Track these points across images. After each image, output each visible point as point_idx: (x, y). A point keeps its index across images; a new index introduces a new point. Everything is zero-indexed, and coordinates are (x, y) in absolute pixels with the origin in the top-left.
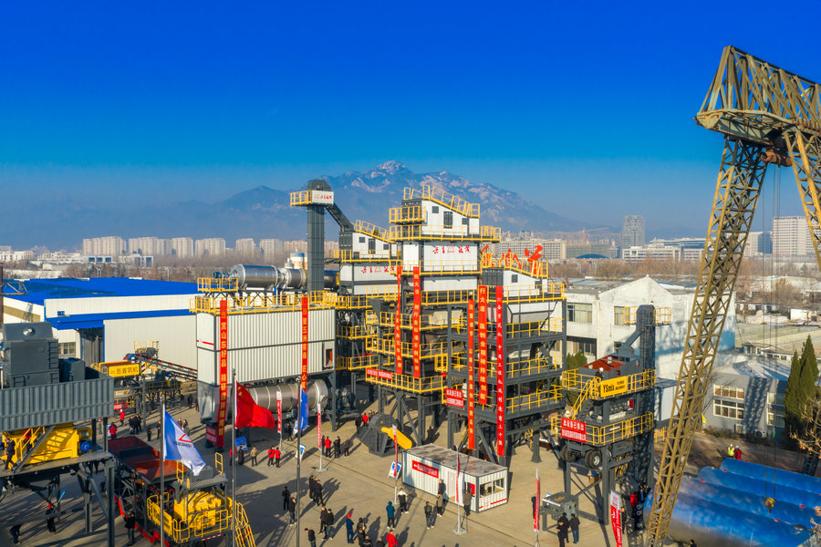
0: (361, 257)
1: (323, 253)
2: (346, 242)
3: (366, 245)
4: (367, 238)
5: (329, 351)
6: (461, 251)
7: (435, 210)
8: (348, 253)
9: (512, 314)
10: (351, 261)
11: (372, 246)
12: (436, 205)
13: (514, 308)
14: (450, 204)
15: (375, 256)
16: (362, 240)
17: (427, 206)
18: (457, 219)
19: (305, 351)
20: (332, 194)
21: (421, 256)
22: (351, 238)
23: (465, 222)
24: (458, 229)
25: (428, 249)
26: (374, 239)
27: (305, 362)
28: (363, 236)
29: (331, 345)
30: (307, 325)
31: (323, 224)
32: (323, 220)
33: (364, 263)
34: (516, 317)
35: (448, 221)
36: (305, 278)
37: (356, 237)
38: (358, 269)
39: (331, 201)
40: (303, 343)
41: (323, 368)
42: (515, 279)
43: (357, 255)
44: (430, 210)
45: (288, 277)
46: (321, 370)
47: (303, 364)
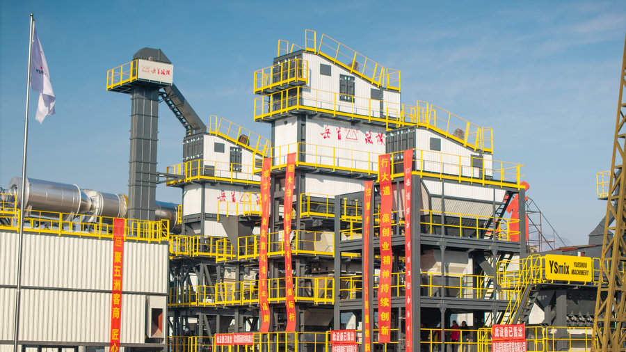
0: (217, 174)
1: (154, 164)
2: (193, 150)
3: (226, 156)
4: (228, 146)
5: (157, 312)
6: (368, 140)
7: (325, 70)
8: (195, 165)
9: (430, 196)
10: (199, 177)
11: (236, 159)
12: (327, 63)
13: (433, 187)
14: (350, 65)
15: (240, 176)
16: (219, 148)
17: (312, 63)
18: (362, 89)
19: (117, 306)
20: (170, 67)
21: (302, 139)
22: (201, 143)
23: (377, 94)
24: (363, 105)
25: (312, 127)
26: (240, 148)
27: (116, 323)
28: (221, 141)
29: (161, 303)
30: (121, 264)
31: (156, 117)
32: (156, 109)
33: (223, 184)
34: (436, 203)
35: (347, 89)
36: (125, 207)
37: (209, 142)
38: (212, 193)
39: (168, 79)
40: (113, 292)
41: (147, 340)
42: (435, 145)
43: (210, 170)
44: (316, 70)
45: (98, 204)
46: (142, 341)
47: (113, 327)
